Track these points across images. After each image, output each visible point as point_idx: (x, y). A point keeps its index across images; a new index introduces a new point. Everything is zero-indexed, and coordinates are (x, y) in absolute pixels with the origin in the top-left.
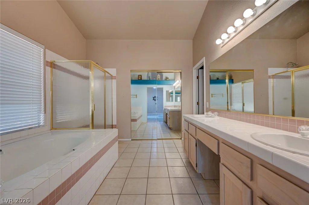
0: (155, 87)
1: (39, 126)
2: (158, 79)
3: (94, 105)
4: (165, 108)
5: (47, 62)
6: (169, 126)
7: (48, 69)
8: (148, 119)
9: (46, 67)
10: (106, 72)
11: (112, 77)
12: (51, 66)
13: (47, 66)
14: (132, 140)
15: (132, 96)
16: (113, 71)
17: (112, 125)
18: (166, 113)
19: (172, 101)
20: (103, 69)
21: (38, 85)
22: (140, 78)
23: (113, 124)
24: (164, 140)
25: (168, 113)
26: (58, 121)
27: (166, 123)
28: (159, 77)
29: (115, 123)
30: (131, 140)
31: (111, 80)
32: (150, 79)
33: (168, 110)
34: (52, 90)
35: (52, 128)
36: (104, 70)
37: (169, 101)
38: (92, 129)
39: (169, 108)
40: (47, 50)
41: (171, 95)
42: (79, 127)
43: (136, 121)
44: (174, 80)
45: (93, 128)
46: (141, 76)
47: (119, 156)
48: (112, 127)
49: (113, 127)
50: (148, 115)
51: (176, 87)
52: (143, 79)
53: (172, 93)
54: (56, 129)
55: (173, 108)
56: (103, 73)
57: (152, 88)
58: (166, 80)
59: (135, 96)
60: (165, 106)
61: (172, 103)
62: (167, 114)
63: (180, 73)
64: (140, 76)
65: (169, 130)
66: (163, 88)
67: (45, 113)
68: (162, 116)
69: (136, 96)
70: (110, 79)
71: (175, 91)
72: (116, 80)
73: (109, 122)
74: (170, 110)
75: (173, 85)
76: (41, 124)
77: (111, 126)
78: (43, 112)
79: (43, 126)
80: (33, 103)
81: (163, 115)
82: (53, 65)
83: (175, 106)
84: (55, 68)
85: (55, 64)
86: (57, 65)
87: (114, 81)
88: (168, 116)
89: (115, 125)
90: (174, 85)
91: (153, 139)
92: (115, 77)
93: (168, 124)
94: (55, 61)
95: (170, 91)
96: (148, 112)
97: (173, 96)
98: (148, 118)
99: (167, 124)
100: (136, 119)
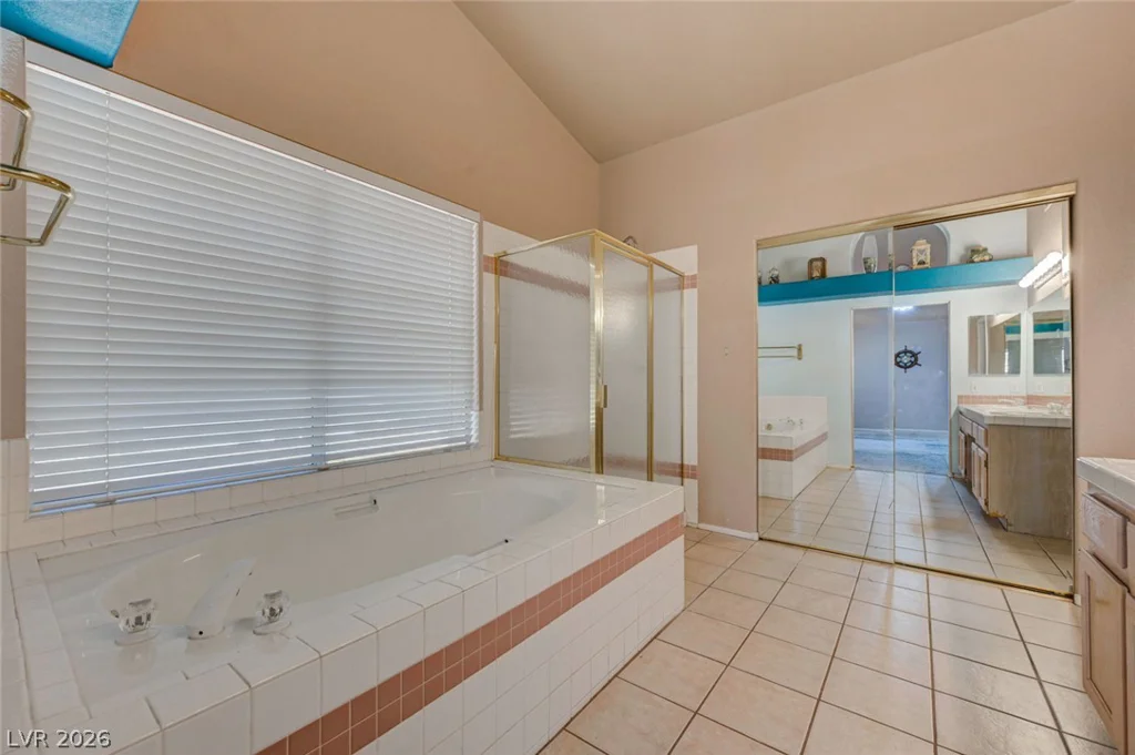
0: (903, 304)
1: (468, 447)
2: (915, 262)
3: (605, 387)
4: (964, 407)
5: (487, 259)
6: (982, 503)
7: (490, 278)
8: (857, 454)
9: (485, 274)
10: (655, 266)
11: (682, 282)
12: (496, 269)
13: (487, 270)
14: (761, 539)
15: (761, 353)
16: (684, 259)
17: (682, 466)
18: (968, 431)
19: (1015, 370)
20: (644, 257)
21: (464, 330)
22: (816, 274)
23: (686, 462)
24: (935, 579)
25: (979, 435)
26: (512, 436)
27: (967, 483)
28: (922, 252)
29: (691, 459)
30: (756, 536)
31: (677, 293)
32: (868, 269)
33: (976, 419)
34: (498, 342)
35: (498, 457)
36: (648, 259)
37: (996, 370)
38: (598, 472)
39: (987, 410)
40: (486, 225)
41: (1010, 337)
42: (567, 463)
43: (791, 459)
44: (1028, 255)
45: (600, 470)
46: (823, 260)
47: (687, 599)
48: (681, 472)
49: (685, 471)
50: (855, 436)
51: (1040, 295)
52: (830, 273)
53: (1013, 327)
54: (507, 459)
55: (1019, 410)
56: (644, 270)
57: (885, 311)
58: (973, 262)
59: (795, 352)
60: (960, 397)
61: (1013, 379)
62: (969, 440)
63: (1067, 203)
64: (819, 264)
65: (979, 527)
66: (946, 307)
67: (481, 409)
68: (940, 446)
69: (800, 349)
70: (673, 289)
71: (1035, 314)
72: (696, 290)
73: (666, 453)
74: (987, 422)
75: (1014, 282)
76: (473, 440)
77: (678, 470)
78: (476, 406)
79: (477, 446)
80: (453, 381)
81: (946, 442)
82: (500, 266)
83: (1031, 400)
84: (505, 274)
85: (506, 264)
86: (512, 264)
87: (691, 295)
88: (978, 452)
89: (693, 468)
90: (1025, 283)
91: (869, 555)
92: (694, 277)
93: (975, 491)
94: (509, 252)
95: (1000, 319)
96: (857, 424)
97: (1019, 342)
98: (856, 448)
99: (971, 493)
100: (790, 452)
